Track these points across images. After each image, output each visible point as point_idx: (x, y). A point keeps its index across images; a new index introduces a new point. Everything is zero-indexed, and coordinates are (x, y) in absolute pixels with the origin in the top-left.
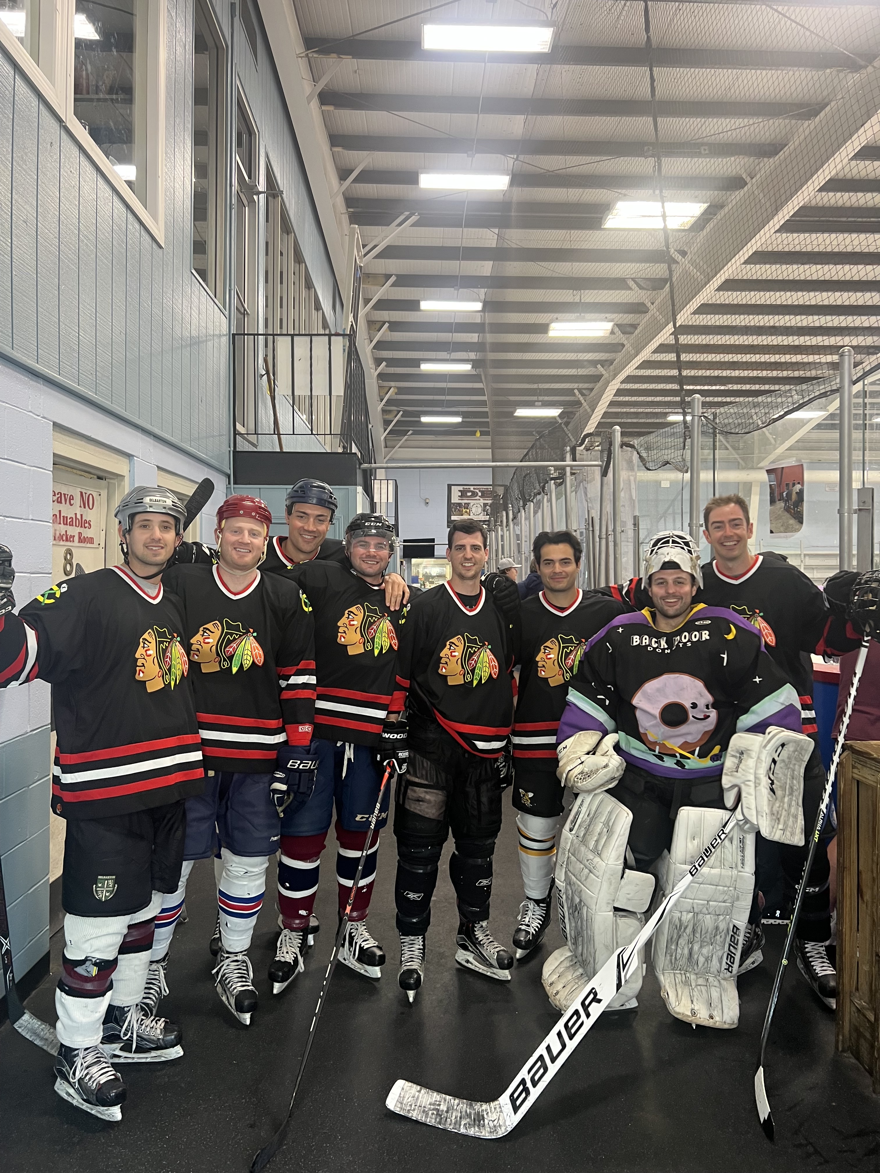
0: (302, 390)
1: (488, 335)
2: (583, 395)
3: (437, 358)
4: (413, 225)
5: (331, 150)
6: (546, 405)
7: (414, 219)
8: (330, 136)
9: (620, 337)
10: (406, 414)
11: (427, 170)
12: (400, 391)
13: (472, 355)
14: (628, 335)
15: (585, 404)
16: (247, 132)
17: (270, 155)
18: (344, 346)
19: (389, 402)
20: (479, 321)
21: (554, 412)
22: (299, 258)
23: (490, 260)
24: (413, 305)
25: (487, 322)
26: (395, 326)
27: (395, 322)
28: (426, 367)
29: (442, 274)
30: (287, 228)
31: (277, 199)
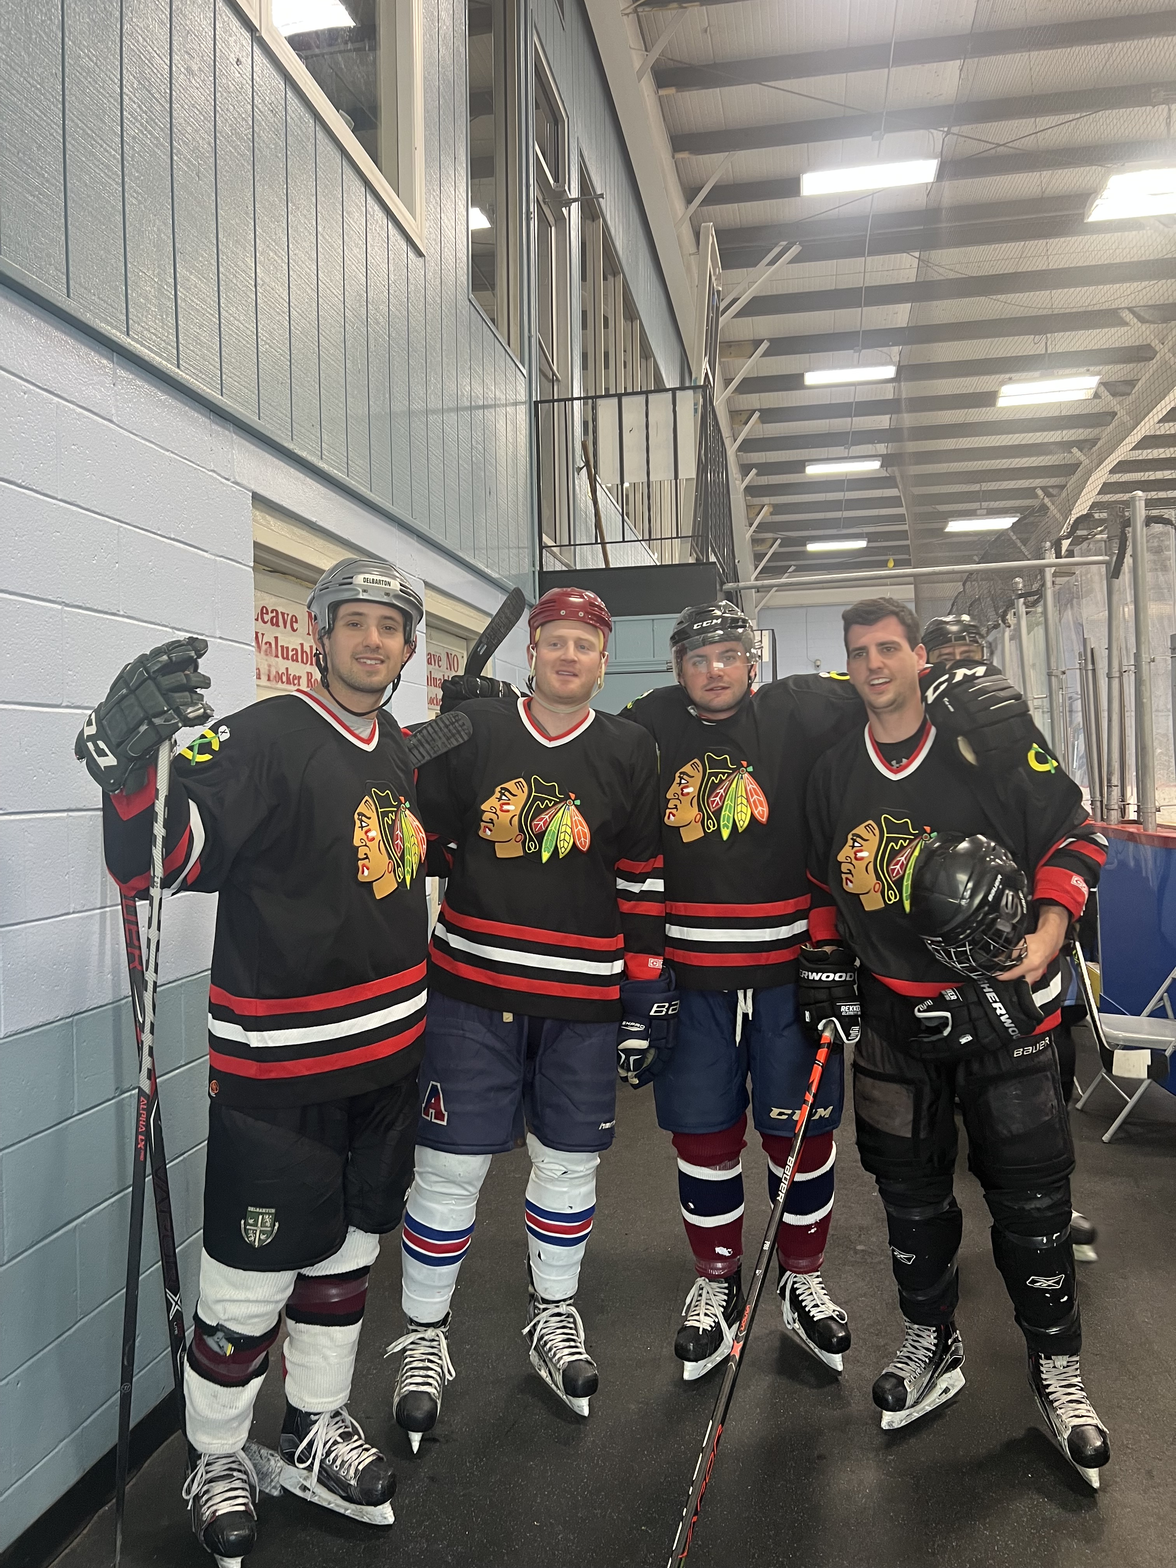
0: (634, 475)
1: (906, 416)
2: (1048, 495)
3: (830, 457)
4: (792, 261)
5: (673, 157)
6: (993, 513)
7: (795, 250)
8: (671, 138)
9: (1110, 402)
10: (785, 542)
11: (811, 166)
12: (777, 509)
13: (882, 448)
14: (1121, 398)
15: (1052, 508)
16: (552, 120)
17: (586, 154)
18: (695, 404)
19: (762, 527)
20: (891, 397)
21: (1004, 523)
22: (631, 313)
23: (907, 301)
24: (794, 382)
25: (904, 396)
26: (768, 415)
27: (769, 410)
28: (813, 470)
29: (836, 331)
30: (613, 267)
31: (597, 221)
